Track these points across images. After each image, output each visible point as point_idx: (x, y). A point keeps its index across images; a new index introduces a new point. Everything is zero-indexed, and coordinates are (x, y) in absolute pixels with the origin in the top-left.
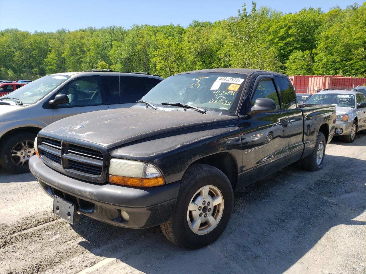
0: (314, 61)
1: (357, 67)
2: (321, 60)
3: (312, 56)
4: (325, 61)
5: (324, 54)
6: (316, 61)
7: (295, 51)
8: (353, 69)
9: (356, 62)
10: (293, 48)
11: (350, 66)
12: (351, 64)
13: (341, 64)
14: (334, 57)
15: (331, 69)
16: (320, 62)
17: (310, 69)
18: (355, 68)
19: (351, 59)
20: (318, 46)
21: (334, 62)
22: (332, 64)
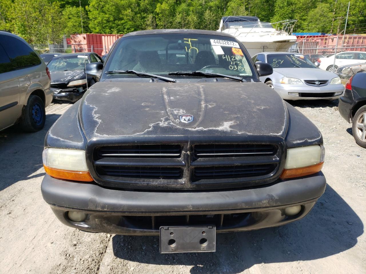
0: (89, 18)
1: (128, 27)
2: (96, 18)
3: (86, 12)
4: (100, 19)
5: (97, 12)
6: (91, 18)
7: (67, 6)
8: (124, 28)
9: (126, 22)
10: (65, 2)
11: (122, 25)
12: (122, 24)
13: (114, 23)
14: (107, 16)
15: (107, 27)
16: (95, 21)
17: (87, 26)
18: (126, 27)
19: (122, 19)
20: (90, 2)
21: (108, 21)
22: (107, 23)
